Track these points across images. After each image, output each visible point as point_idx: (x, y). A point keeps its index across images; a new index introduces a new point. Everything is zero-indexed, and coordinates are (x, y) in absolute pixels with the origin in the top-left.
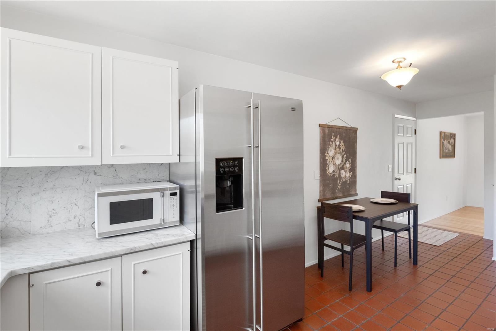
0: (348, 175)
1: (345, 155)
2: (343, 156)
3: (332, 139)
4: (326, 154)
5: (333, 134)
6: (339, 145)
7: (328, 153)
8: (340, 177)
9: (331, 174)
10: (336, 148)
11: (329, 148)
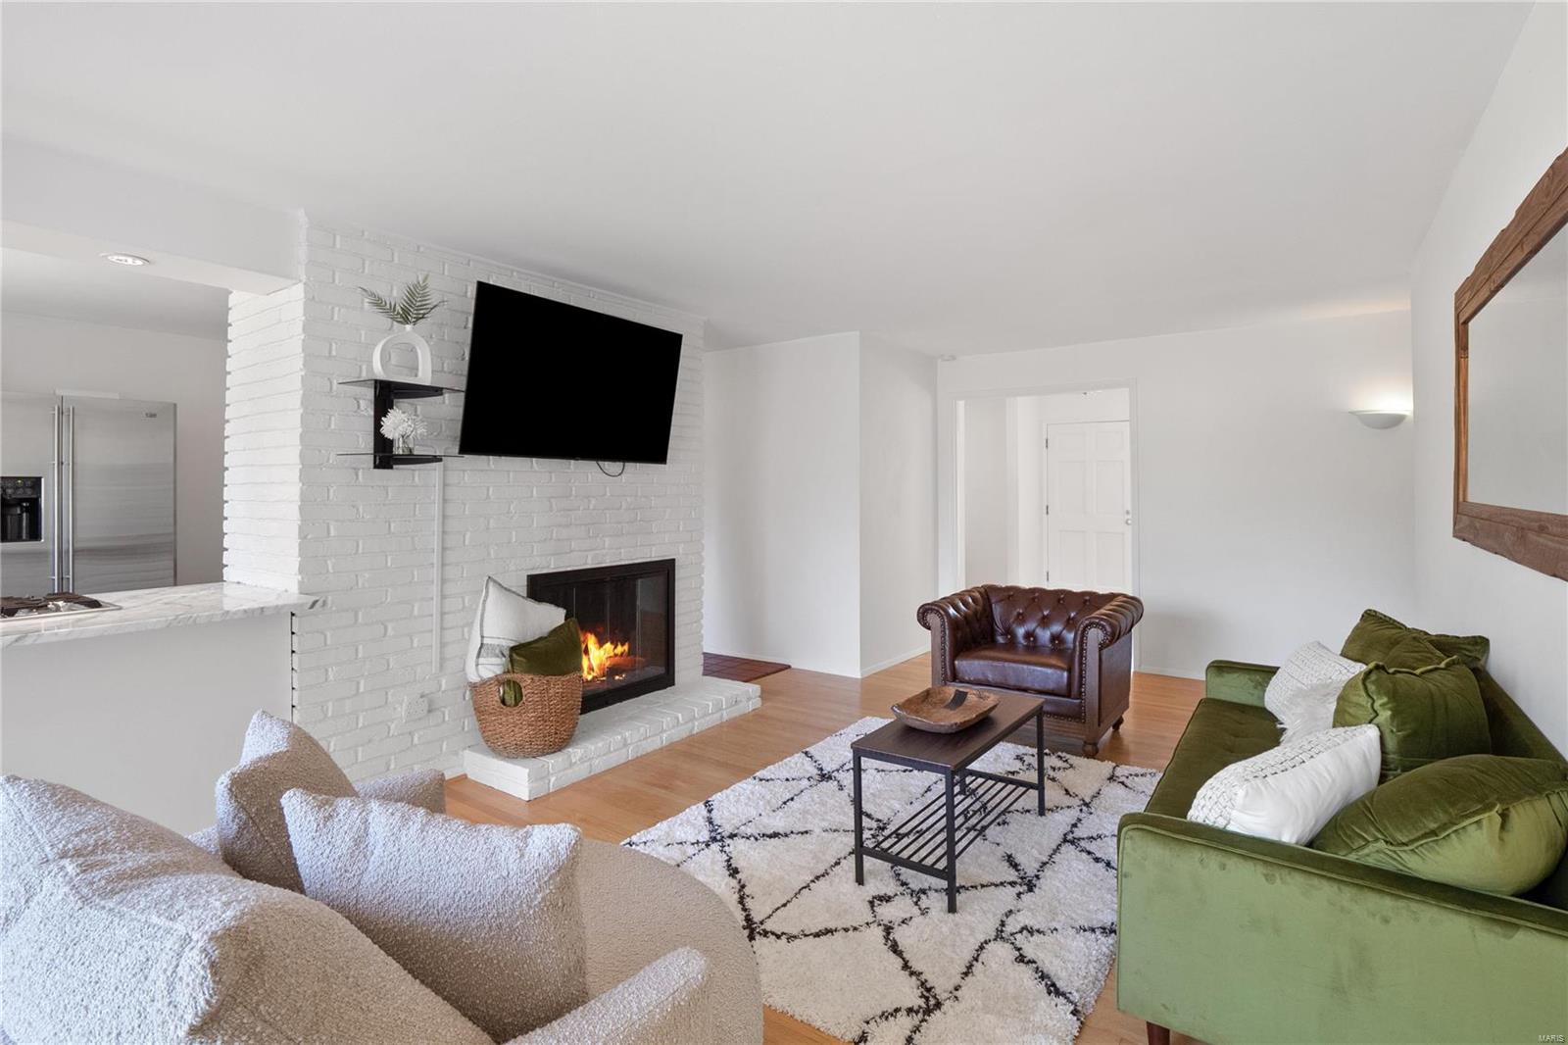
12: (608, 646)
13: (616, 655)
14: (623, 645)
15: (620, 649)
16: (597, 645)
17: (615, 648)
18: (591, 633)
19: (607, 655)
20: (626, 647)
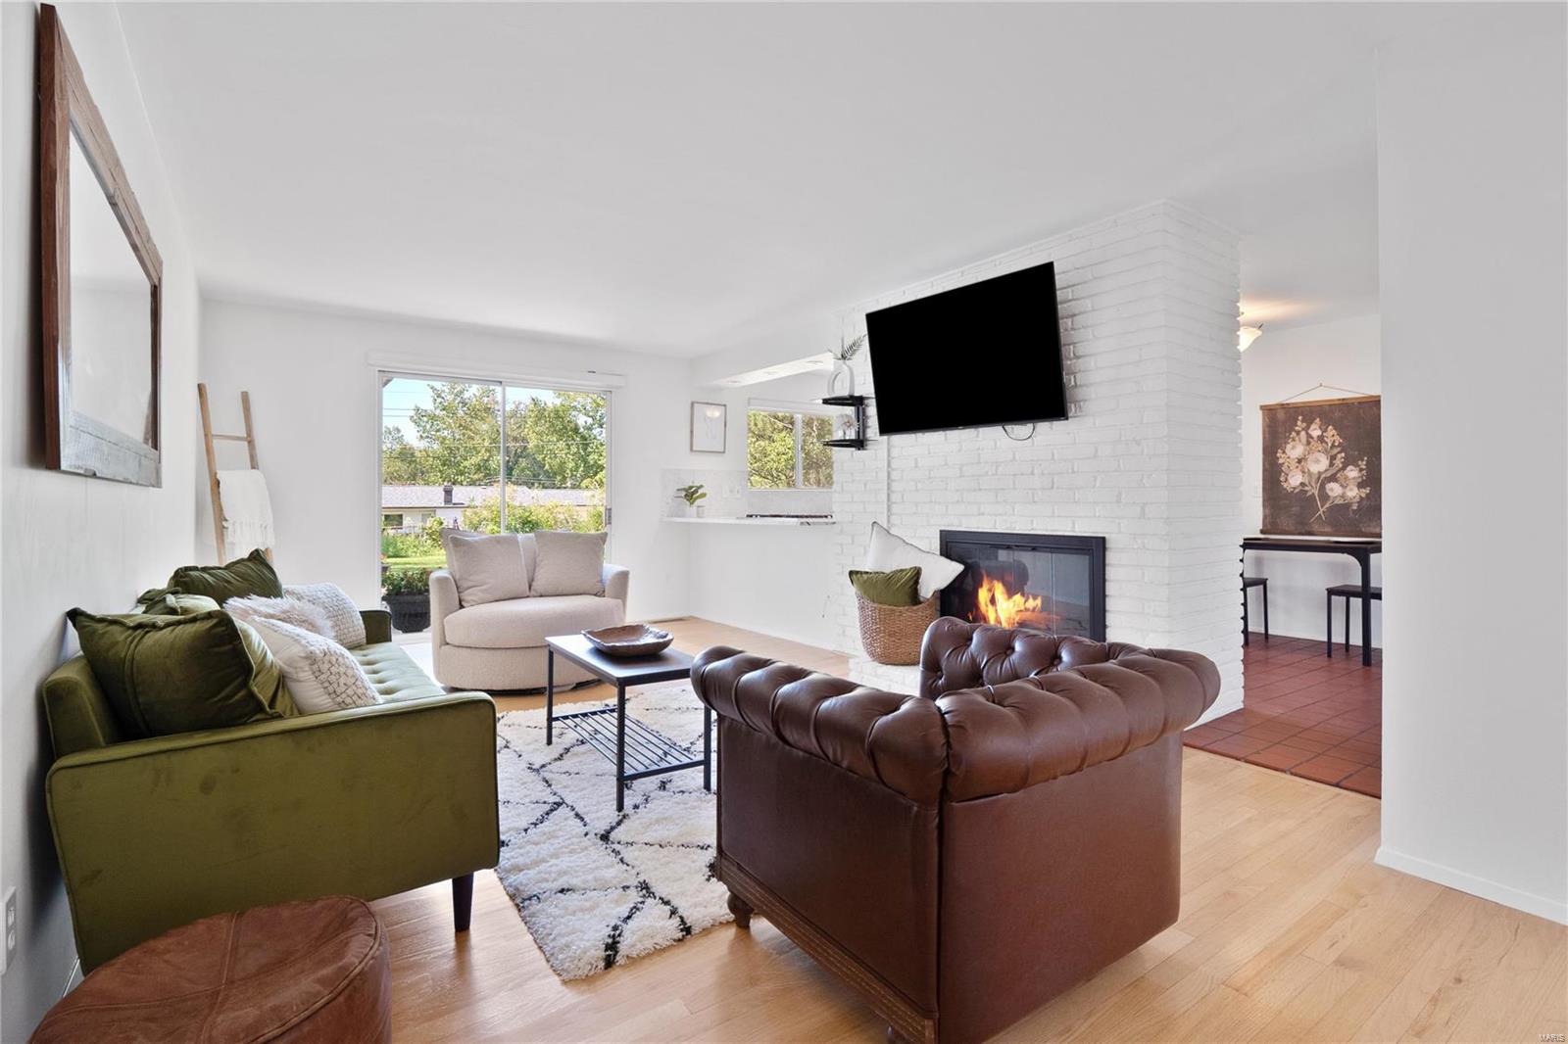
0: (1353, 493)
1: (1343, 455)
2: (1336, 455)
3: (1297, 428)
4: (1278, 455)
5: (1300, 418)
6: (1321, 439)
7: (1284, 452)
8: (1324, 497)
9: (1295, 488)
10: (1308, 443)
11: (1287, 443)
12: (1018, 598)
13: (1027, 610)
14: (1035, 598)
15: (1031, 603)
16: (1006, 597)
17: (1026, 602)
18: (998, 581)
19: (1016, 609)
20: (1039, 602)
